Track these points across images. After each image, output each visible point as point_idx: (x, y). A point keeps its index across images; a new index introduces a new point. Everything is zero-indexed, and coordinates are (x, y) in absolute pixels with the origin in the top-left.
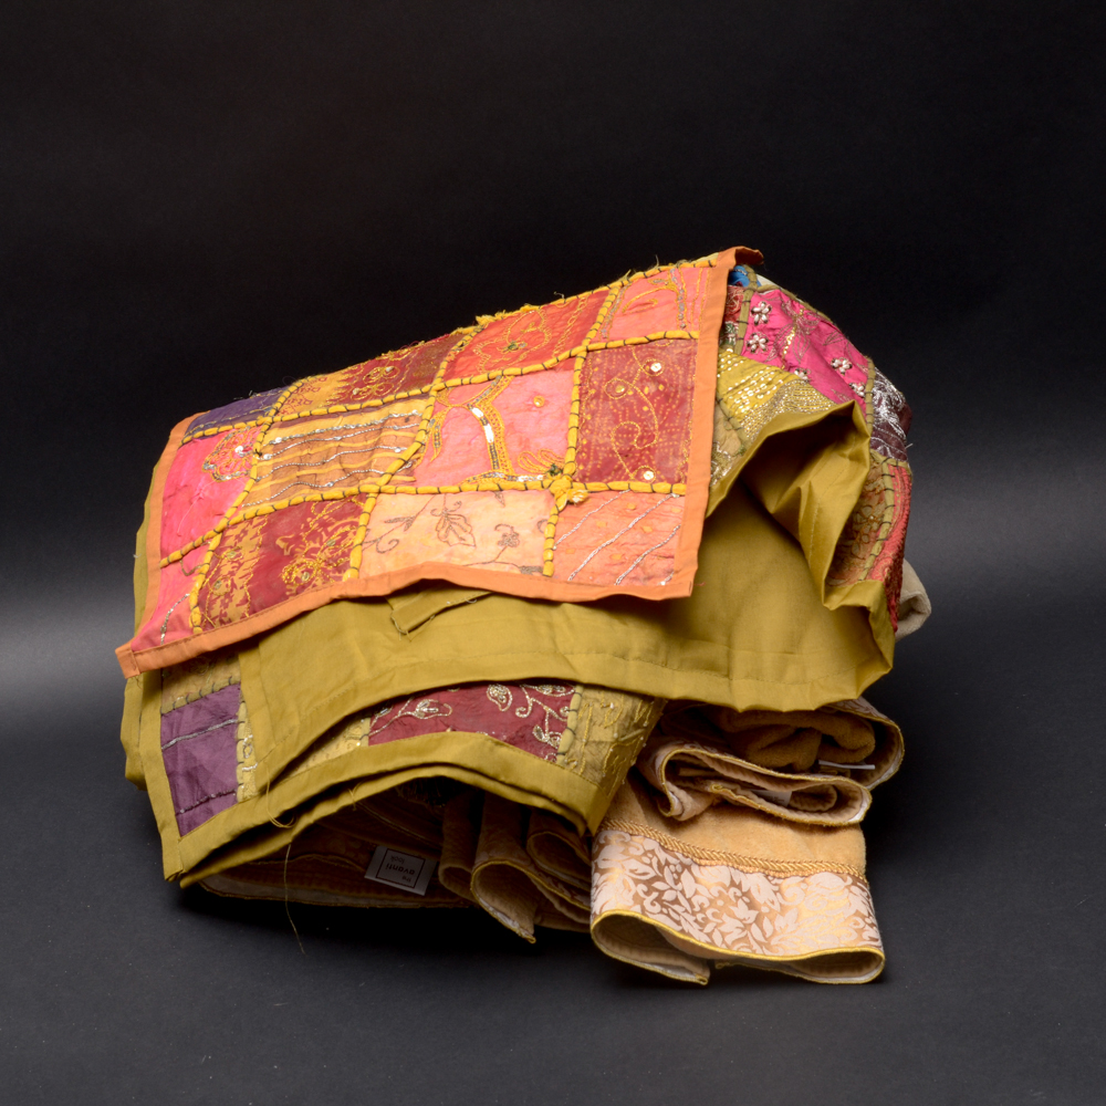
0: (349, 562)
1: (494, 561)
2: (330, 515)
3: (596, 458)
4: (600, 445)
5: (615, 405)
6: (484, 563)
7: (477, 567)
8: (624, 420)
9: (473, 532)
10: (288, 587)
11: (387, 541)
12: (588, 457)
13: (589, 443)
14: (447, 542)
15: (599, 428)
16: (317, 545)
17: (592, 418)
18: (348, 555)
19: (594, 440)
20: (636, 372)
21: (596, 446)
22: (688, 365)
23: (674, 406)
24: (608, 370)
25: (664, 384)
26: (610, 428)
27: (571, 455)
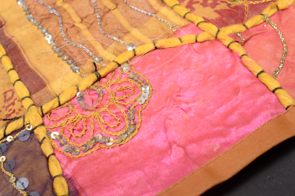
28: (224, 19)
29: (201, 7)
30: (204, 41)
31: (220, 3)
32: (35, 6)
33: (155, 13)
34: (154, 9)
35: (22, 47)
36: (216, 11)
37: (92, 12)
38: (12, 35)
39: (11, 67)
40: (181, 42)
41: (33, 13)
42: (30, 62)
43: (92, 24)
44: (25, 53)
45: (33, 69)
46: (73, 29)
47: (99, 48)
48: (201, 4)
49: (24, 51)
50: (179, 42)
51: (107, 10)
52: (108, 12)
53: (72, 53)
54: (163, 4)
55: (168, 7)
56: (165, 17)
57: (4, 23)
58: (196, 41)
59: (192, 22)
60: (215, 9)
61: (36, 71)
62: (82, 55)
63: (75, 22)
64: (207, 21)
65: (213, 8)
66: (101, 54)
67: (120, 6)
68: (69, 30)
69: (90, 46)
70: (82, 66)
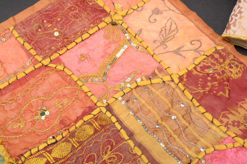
0: (214, 52)
1: (170, 10)
2: (198, 87)
3: (96, 16)
4: (89, 20)
5: (66, 30)
6: (173, 11)
7: (177, 11)
8: (71, 20)
9: (164, 25)
10: (243, 70)
11: (195, 46)
12: (98, 19)
13: (91, 24)
14: (176, 28)
15: (82, 26)
16: (216, 75)
17: (78, 32)
18: (211, 55)
19: (88, 23)
20: (44, 34)
21: (90, 21)
22: (29, 20)
23: (51, 13)
24: (50, 44)
25: (43, 21)
26: (79, 22)
27: (102, 25)
28: (245, 134)
29: (232, 126)
30: (238, 147)
31: (241, 125)
32: (147, 123)
33: (209, 129)
34: (208, 126)
35: (148, 148)
36: (240, 130)
37: (178, 127)
38: (141, 141)
39: (148, 161)
40: (227, 147)
41: (147, 127)
42: (156, 158)
43: (179, 135)
44: (152, 152)
45: (158, 161)
46: (171, 138)
47: (187, 149)
48: (232, 125)
49: (151, 151)
50: (226, 147)
51: (185, 127)
52: (186, 128)
53: (175, 152)
54: (212, 124)
55: (216, 125)
56: (215, 132)
57: (134, 133)
58: (234, 147)
59: (230, 136)
60: (239, 128)
61: (160, 163)
62: (180, 154)
63: (171, 134)
64: (237, 136)
65: (238, 127)
66: (189, 153)
67: (191, 124)
68: (169, 138)
69: (183, 149)
70: (182, 160)
